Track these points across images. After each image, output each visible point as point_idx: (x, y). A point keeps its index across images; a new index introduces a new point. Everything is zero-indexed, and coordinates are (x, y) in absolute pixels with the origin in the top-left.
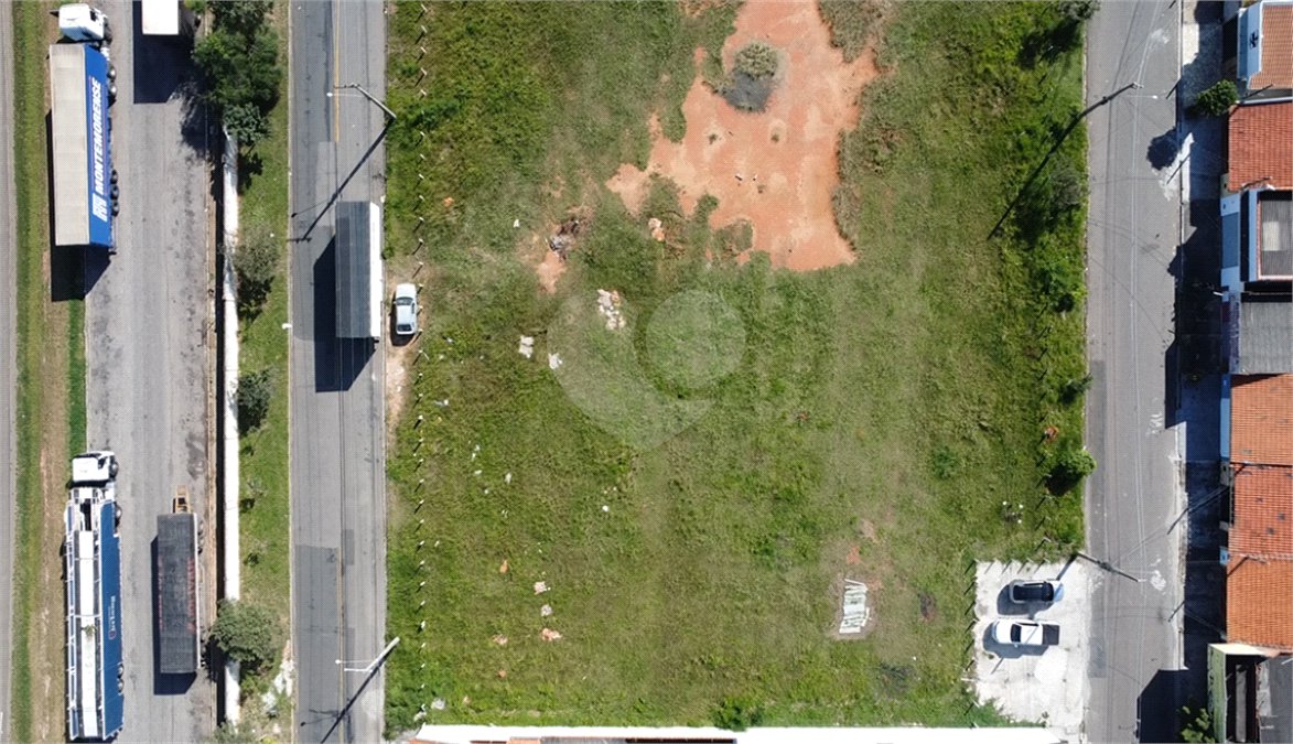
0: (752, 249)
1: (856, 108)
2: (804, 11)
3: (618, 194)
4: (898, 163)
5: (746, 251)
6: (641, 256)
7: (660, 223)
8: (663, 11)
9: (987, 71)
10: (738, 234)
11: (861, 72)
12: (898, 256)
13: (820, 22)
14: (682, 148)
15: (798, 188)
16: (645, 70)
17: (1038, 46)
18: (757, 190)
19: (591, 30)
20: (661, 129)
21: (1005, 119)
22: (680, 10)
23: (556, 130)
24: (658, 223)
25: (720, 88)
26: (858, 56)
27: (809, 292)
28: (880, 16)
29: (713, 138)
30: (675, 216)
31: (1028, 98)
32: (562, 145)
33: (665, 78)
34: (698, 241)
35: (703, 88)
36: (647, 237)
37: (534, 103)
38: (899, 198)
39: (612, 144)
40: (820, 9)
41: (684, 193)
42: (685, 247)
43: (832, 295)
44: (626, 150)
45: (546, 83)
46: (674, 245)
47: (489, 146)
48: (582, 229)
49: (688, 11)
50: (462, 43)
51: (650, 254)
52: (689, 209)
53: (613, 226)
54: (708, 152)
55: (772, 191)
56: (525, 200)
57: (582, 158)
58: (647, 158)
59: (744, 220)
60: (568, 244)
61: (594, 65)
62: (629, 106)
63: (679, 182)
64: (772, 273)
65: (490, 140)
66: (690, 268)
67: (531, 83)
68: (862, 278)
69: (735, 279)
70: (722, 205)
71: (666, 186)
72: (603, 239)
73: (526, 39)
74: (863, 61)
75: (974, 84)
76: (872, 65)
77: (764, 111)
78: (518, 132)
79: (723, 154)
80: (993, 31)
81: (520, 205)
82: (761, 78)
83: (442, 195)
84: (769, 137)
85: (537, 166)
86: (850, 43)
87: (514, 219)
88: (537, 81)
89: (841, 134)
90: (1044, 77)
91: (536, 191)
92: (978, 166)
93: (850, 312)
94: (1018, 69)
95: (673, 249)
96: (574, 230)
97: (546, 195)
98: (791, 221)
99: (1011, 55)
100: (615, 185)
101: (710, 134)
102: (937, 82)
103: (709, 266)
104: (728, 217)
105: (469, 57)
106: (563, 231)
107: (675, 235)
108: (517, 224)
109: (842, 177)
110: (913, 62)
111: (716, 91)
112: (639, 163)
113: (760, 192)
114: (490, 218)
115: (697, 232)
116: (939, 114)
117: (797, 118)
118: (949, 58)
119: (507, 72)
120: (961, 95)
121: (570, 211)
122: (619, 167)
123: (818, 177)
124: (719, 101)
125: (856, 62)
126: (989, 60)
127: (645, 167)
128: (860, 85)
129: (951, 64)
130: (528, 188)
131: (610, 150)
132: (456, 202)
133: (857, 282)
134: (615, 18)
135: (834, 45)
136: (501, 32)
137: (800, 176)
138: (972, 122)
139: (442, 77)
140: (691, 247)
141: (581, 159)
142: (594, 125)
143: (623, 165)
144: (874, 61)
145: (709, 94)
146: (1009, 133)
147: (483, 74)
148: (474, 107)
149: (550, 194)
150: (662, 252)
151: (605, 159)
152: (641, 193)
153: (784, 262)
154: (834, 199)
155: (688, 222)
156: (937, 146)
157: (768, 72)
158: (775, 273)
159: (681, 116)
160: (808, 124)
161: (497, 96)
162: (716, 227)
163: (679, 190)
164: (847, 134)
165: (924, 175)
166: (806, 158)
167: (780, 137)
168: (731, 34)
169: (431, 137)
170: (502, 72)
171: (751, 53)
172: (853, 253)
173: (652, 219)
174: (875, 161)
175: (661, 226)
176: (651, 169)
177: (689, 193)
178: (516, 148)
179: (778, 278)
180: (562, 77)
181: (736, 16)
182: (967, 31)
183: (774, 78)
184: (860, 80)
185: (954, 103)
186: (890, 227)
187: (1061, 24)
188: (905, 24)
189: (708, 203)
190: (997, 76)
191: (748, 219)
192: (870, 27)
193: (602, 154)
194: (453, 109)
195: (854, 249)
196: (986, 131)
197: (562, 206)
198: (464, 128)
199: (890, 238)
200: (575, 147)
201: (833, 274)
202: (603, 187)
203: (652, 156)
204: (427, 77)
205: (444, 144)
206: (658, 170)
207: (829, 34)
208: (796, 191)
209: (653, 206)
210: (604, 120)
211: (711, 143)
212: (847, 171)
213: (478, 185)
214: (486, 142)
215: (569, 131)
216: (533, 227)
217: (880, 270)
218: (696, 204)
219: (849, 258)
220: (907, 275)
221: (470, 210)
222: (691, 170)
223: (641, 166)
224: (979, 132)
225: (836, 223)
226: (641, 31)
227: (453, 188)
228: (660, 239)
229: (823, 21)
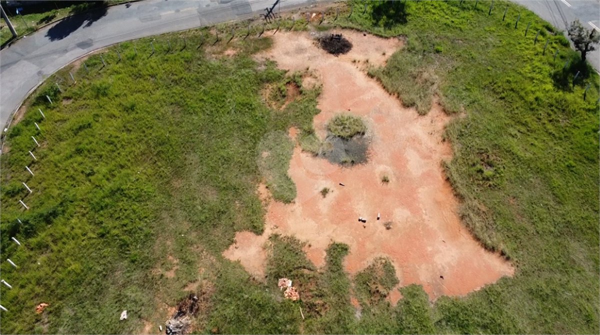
0: (400, 285)
1: (446, 143)
2: (372, 91)
3: (239, 262)
4: (506, 175)
5: (395, 289)
6: (277, 321)
7: (290, 282)
8: (253, 109)
9: (537, 99)
10: (380, 273)
11: (437, 120)
12: (557, 255)
13: (388, 95)
14: (297, 207)
15: (424, 217)
16: (244, 153)
17: (565, 78)
18: (384, 228)
19: (191, 133)
20: (271, 195)
21: (575, 126)
22: (268, 107)
23: (164, 215)
24: (289, 283)
25: (320, 152)
26: (429, 110)
27: (483, 316)
28: (433, 84)
29: (325, 192)
30: (306, 271)
31: (584, 109)
32: (172, 226)
33: (265, 154)
34: (339, 291)
35: (303, 156)
36: (280, 299)
37: (140, 196)
38: (525, 204)
39: (224, 216)
40: (384, 88)
41: (310, 246)
42: (324, 300)
43: (510, 313)
44: (239, 219)
45: (152, 179)
46: (312, 300)
47: (94, 241)
48: (203, 305)
49: (275, 107)
50: (71, 160)
51: (287, 316)
52: (320, 262)
53: (239, 295)
54: (324, 205)
55: (399, 225)
56: (134, 288)
57: (194, 234)
58: (263, 223)
59: (381, 258)
60: (187, 325)
61: (197, 157)
62: (233, 183)
63: (301, 237)
64: (432, 306)
65: (94, 236)
66: (338, 322)
67: (137, 180)
68: (534, 288)
69: (394, 322)
70: (353, 248)
71: (288, 244)
72: (230, 311)
73: (134, 149)
74: (435, 112)
75: (532, 109)
76: (443, 113)
77: (366, 161)
78: (126, 221)
79: (339, 203)
80: (523, 77)
81: (129, 294)
82: (354, 138)
83: (35, 301)
84: (379, 181)
85: (147, 251)
86: (419, 103)
87: (122, 311)
88: (144, 177)
89: (443, 165)
90: (585, 95)
91: (146, 275)
92: (578, 162)
93: (540, 329)
94: (561, 93)
95: (311, 307)
96: (194, 309)
97: (157, 278)
98: (430, 249)
99: (549, 87)
100: (233, 254)
101: (321, 189)
102: (502, 115)
103: (358, 315)
104: (364, 259)
105: (76, 171)
106: (181, 313)
107: (312, 291)
108: (124, 315)
109: (460, 197)
110: (476, 104)
111: (316, 155)
112: (255, 227)
113: (388, 229)
114: (90, 316)
115: (334, 282)
116: (519, 135)
117: (398, 160)
118: (502, 98)
119: (114, 176)
120: (528, 118)
121: (186, 289)
122: (234, 236)
123: (438, 203)
124: (322, 162)
125: (430, 114)
126: (533, 92)
127: (263, 231)
128: (441, 128)
129: (506, 101)
130: (137, 275)
131: (223, 222)
132: (50, 306)
133: (531, 292)
134: (212, 121)
135: (406, 105)
136: (109, 147)
137: (421, 205)
138: (550, 134)
139: (47, 190)
140: (333, 299)
141: (193, 236)
142: (202, 203)
143: (238, 233)
144: (444, 111)
145: (311, 159)
146: (586, 134)
147: (90, 181)
148: (78, 209)
149: (162, 275)
150: (301, 313)
151: (218, 232)
152: (263, 257)
153: (440, 291)
154: (462, 217)
155: (322, 274)
156: (532, 156)
157: (358, 133)
158: (437, 304)
159: (288, 179)
160: (410, 163)
161: (102, 194)
162: (354, 272)
163: (304, 244)
164: (448, 162)
165: (534, 180)
166: (420, 190)
167: (389, 178)
168: (316, 114)
169: (28, 246)
170: (109, 176)
171: (340, 122)
172: (510, 263)
173: (281, 281)
174: (484, 178)
175: (293, 285)
176: (268, 231)
177: (315, 245)
178: (122, 237)
179: (442, 308)
180: (167, 171)
181: (318, 102)
182: (505, 80)
183: (366, 136)
184: (439, 125)
185: (525, 124)
186: (531, 229)
187: (572, 63)
188: (455, 84)
189: (337, 251)
190: (547, 101)
191: (384, 256)
192: (429, 91)
193: (215, 226)
194: (54, 214)
195: (508, 259)
196: (565, 137)
197: (177, 285)
198: (67, 230)
199: (537, 240)
200: (186, 226)
201: (500, 290)
202: (221, 259)
203: (268, 219)
204: (33, 194)
205: (43, 249)
206: (276, 231)
207: (398, 101)
208: (424, 220)
209: (279, 265)
210: (213, 198)
211: (324, 197)
212: (463, 191)
213: (78, 283)
214: (90, 238)
215: (178, 212)
216: (144, 314)
217: (546, 275)
218: (325, 254)
219: (507, 270)
220: (579, 272)
221: (67, 312)
222: (311, 224)
223: (259, 231)
224: (560, 139)
225: (477, 238)
226: (236, 126)
227: (49, 292)
228: (294, 298)
229: (390, 94)
